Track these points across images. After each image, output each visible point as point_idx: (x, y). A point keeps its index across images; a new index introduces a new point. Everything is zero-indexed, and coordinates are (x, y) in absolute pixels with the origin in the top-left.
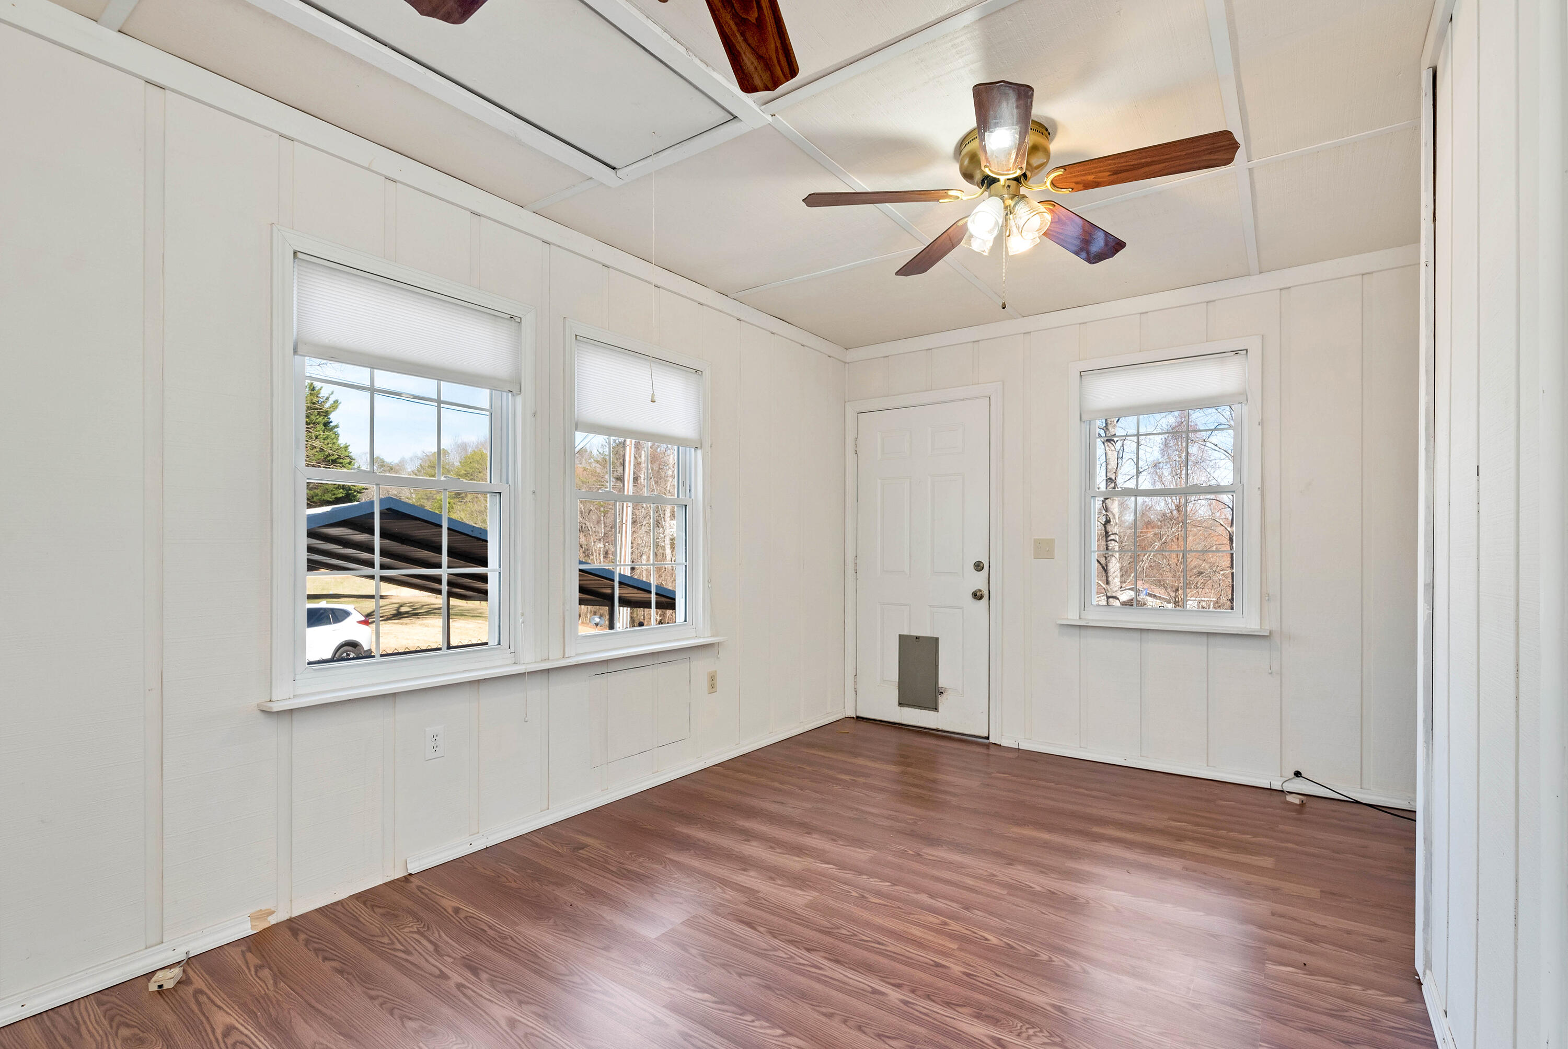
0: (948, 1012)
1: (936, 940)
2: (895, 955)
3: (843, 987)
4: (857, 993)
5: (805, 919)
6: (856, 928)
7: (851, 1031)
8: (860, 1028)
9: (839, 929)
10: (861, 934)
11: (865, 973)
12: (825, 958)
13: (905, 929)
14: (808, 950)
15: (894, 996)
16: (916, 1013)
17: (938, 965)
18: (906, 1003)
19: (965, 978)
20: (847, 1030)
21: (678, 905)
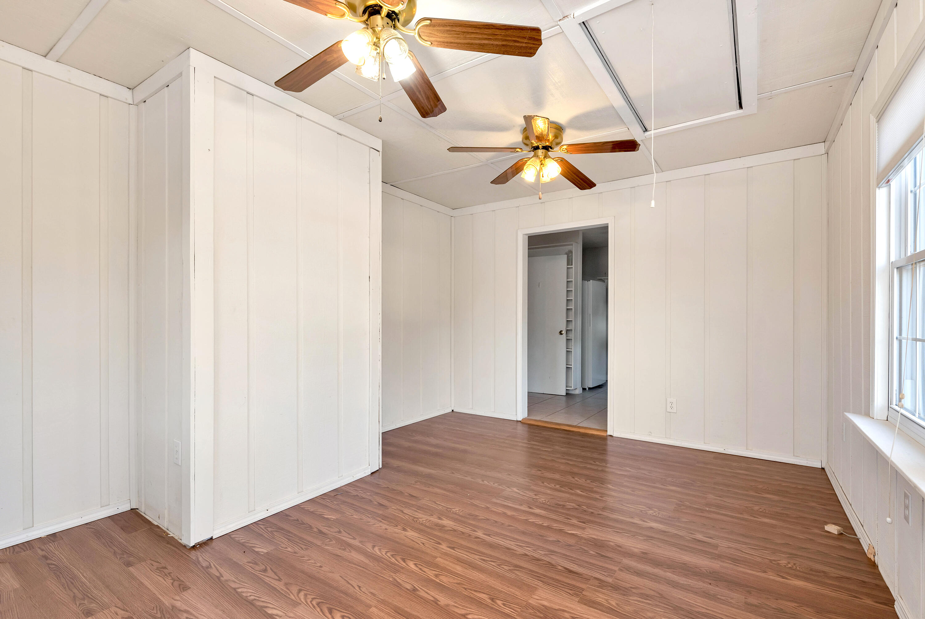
0: (456, 528)
1: (447, 563)
2: (475, 553)
3: (505, 537)
4: (497, 534)
5: (534, 577)
6: (498, 570)
7: (500, 521)
8: (496, 522)
9: (509, 570)
10: (495, 566)
11: (493, 543)
12: (515, 551)
13: (466, 571)
14: (526, 555)
15: (480, 534)
16: (470, 527)
17: (453, 548)
18: (475, 531)
19: (441, 542)
20: (501, 521)
21: (633, 586)
